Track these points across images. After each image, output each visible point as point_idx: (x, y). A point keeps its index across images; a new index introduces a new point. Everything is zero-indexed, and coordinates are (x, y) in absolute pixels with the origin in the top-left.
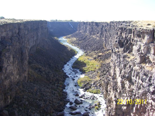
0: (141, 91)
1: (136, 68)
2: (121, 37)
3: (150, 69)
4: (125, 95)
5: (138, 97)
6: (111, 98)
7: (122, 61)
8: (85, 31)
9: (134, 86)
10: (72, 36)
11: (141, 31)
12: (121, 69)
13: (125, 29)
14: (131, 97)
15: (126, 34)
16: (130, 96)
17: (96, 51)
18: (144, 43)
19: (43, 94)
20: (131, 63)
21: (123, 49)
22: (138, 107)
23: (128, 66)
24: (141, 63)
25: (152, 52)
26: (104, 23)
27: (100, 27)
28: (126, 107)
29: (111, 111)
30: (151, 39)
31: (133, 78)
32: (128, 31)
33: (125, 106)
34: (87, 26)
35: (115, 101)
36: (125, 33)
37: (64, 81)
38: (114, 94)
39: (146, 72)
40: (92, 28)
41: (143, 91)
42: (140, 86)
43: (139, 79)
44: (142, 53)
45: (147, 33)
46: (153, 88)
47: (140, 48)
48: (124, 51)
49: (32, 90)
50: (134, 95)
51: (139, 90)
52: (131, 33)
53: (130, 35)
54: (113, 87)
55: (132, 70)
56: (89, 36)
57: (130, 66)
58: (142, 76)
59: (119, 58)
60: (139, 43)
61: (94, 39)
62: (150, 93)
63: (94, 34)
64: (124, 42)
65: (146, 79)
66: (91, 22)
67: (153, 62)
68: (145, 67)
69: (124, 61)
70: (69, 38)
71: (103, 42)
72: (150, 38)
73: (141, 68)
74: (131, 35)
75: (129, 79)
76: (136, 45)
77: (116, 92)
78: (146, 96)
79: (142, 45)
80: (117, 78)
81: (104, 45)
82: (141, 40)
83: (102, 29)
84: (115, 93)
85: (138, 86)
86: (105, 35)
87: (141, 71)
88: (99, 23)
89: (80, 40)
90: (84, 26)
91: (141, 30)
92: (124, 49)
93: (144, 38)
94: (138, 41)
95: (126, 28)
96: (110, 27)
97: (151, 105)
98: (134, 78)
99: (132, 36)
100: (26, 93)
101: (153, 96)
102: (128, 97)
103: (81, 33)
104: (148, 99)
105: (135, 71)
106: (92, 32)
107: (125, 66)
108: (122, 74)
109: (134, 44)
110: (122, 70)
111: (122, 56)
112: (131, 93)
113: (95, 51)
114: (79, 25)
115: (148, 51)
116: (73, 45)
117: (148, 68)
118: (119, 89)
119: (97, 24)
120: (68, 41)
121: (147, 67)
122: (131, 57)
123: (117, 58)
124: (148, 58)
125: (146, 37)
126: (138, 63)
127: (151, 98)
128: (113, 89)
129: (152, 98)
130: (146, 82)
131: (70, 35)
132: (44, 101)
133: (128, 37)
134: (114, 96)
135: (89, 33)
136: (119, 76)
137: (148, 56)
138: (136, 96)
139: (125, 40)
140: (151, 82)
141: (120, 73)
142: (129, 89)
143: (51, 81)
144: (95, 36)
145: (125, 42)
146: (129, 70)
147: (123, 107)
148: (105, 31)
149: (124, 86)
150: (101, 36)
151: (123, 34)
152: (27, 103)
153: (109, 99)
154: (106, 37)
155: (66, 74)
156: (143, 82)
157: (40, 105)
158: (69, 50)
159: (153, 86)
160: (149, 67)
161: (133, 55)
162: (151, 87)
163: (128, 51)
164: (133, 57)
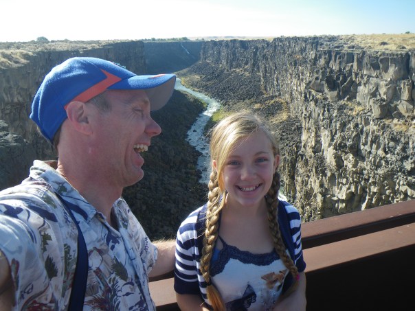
0: (380, 171)
1: (372, 127)
2: (328, 70)
3: (404, 128)
4: (344, 181)
5: (374, 183)
6: (312, 189)
7: (336, 116)
8: (218, 61)
9: (365, 163)
10: (191, 72)
11: (381, 58)
12: (334, 131)
13: (338, 53)
14: (357, 184)
15: (340, 63)
16: (355, 182)
17: (247, 101)
18: (386, 81)
19: (169, 190)
20: (359, 119)
21: (335, 93)
22: (373, 202)
23: (351, 125)
24: (381, 119)
25: (405, 95)
26: (258, 41)
27: (251, 50)
28: (344, 205)
29: (311, 213)
30: (402, 72)
31: (362, 147)
32: (346, 57)
33: (343, 201)
34: (221, 49)
35: (321, 193)
36: (338, 61)
37: (195, 163)
38: (318, 181)
39: (395, 134)
40: (234, 54)
41: (386, 170)
42: (379, 162)
43: (378, 148)
44: (383, 100)
45: (394, 61)
46: (411, 163)
47: (377, 90)
48: (340, 98)
49: (148, 183)
50: (365, 179)
51: (377, 170)
52: (353, 62)
53: (350, 64)
54: (316, 168)
55: (362, 131)
56: (228, 70)
57: (357, 125)
58: (387, 142)
59: (328, 111)
60: (373, 80)
61: (239, 77)
62: (404, 173)
63: (238, 66)
64: (338, 78)
65: (396, 148)
66: (231, 41)
67: (406, 115)
68: (392, 126)
69: (340, 116)
70: (185, 75)
71: (260, 81)
72: (400, 69)
73: (384, 128)
74: (352, 66)
75: (355, 150)
76: (365, 84)
77: (322, 176)
78: (392, 178)
79: (383, 83)
80: (323, 150)
81: (262, 87)
82: (380, 74)
83: (255, 54)
84: (322, 179)
85: (375, 161)
86: (263, 66)
87: (383, 133)
88: (249, 41)
89: (209, 80)
90: (215, 49)
91: (380, 56)
92: (339, 93)
93: (386, 70)
94: (371, 77)
95: (341, 50)
96: (275, 51)
97: (402, 196)
98: (364, 149)
99: (355, 67)
100: (138, 189)
101: (409, 178)
102: (351, 183)
103: (208, 64)
104: (399, 185)
105: (367, 135)
106: (234, 61)
107: (343, 125)
108: (337, 141)
109: (360, 83)
110: (336, 133)
111: (336, 106)
112: (359, 177)
113: (244, 99)
114: (204, 48)
115: (396, 94)
116: (196, 89)
117: (398, 127)
118: (331, 170)
119: (244, 44)
120: (183, 83)
121: (396, 125)
122: (356, 108)
123: (324, 111)
124: (396, 108)
125: (392, 70)
126: (377, 119)
127: (405, 183)
128: (316, 172)
129: (408, 182)
130: (396, 153)
131: (185, 70)
132: (174, 203)
133: (344, 69)
134: (318, 184)
135: (227, 63)
136: (330, 145)
137: (396, 106)
138: (370, 181)
139: (340, 74)
140: (406, 153)
141: (332, 140)
142: (354, 169)
143: (172, 164)
144: (241, 69)
145: (341, 78)
146: (355, 133)
147: (338, 206)
148: (264, 58)
149: (341, 164)
150: (253, 70)
151: (332, 63)
152: (144, 208)
153: (307, 192)
154: (266, 71)
155: (195, 149)
156: (386, 153)
157: (170, 210)
158: (192, 100)
159: (411, 159)
160: (400, 125)
161: (359, 104)
162: (407, 162)
163: (348, 96)
164: (360, 108)
